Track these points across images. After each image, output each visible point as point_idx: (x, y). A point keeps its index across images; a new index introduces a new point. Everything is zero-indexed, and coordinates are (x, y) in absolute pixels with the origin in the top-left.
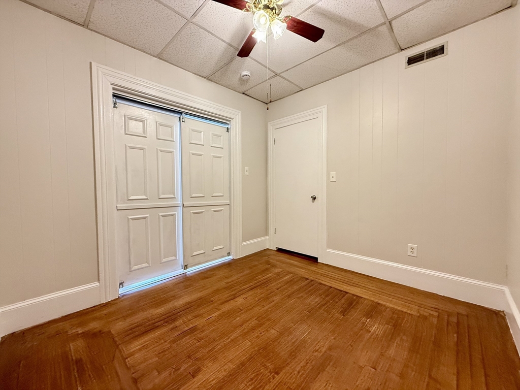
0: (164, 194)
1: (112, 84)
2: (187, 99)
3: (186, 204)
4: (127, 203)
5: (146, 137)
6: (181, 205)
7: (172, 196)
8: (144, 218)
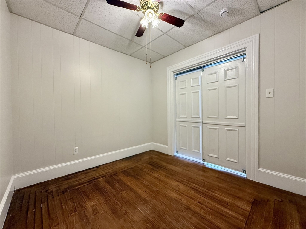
0: (194, 115)
1: (172, 72)
2: (201, 59)
3: (204, 121)
4: (179, 119)
5: (186, 88)
6: (201, 122)
7: (198, 116)
8: (185, 126)
